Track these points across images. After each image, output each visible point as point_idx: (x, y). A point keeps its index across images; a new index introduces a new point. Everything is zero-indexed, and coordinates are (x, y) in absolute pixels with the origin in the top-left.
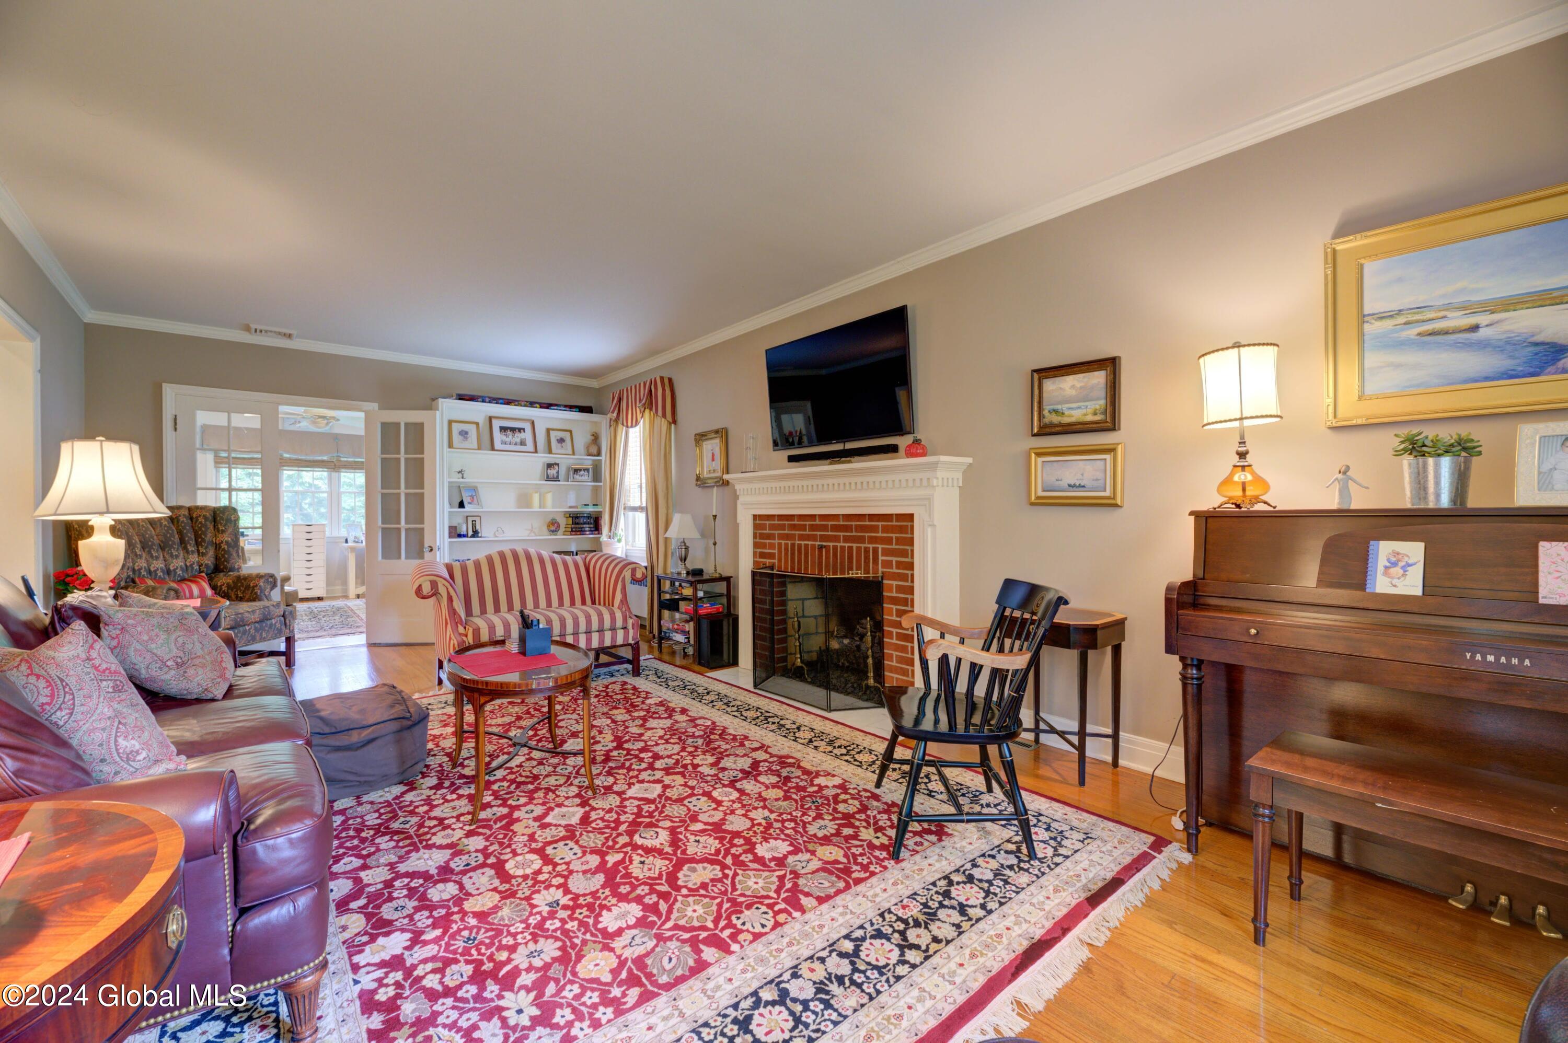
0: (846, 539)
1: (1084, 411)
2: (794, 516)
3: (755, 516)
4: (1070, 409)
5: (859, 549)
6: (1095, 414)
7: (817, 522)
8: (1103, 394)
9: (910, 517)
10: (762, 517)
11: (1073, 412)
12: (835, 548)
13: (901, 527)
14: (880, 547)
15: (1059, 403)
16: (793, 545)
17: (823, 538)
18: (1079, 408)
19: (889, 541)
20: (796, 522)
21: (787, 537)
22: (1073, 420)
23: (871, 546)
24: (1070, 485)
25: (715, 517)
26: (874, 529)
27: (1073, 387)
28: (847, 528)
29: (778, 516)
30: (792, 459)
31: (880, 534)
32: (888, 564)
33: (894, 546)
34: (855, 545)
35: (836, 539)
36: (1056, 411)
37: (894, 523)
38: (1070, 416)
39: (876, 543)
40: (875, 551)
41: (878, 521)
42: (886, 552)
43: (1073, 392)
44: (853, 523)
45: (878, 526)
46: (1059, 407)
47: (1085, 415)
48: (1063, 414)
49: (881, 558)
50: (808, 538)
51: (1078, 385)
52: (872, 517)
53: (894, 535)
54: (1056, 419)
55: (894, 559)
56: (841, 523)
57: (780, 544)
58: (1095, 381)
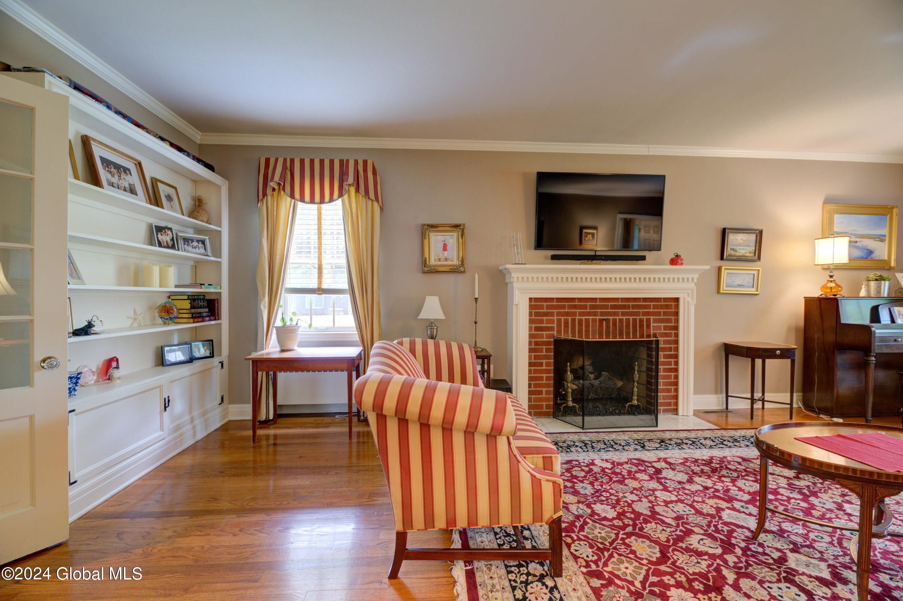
0: (623, 314)
1: (745, 251)
2: (575, 298)
3: (531, 299)
4: (740, 249)
5: (635, 321)
6: (750, 253)
7: (598, 303)
8: (754, 244)
9: (677, 300)
10: (537, 300)
11: (742, 251)
12: (614, 321)
13: (667, 305)
14: (652, 318)
15: (736, 246)
16: (573, 321)
17: (602, 314)
18: (743, 249)
19: (659, 314)
20: (576, 303)
21: (567, 314)
22: (741, 254)
23: (645, 318)
24: (738, 285)
25: (476, 299)
26: (648, 307)
27: (742, 239)
28: (624, 307)
29: (557, 298)
30: (554, 258)
31: (651, 310)
32: (659, 328)
33: (662, 317)
34: (631, 318)
35: (615, 314)
36: (733, 250)
37: (662, 303)
38: (740, 252)
39: (649, 315)
40: (648, 321)
41: (651, 302)
42: (655, 321)
43: (742, 242)
44: (631, 304)
45: (650, 305)
46: (735, 247)
47: (746, 253)
48: (737, 251)
49: (652, 324)
50: (589, 314)
51: (744, 239)
52: (645, 300)
53: (662, 311)
54: (733, 253)
55: (663, 325)
56: (620, 303)
57: (559, 321)
58: (751, 238)
